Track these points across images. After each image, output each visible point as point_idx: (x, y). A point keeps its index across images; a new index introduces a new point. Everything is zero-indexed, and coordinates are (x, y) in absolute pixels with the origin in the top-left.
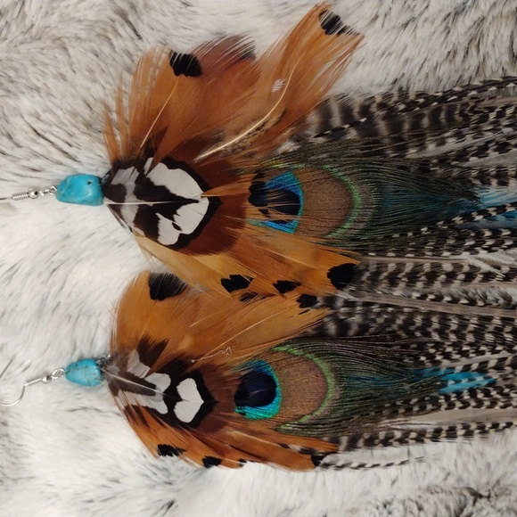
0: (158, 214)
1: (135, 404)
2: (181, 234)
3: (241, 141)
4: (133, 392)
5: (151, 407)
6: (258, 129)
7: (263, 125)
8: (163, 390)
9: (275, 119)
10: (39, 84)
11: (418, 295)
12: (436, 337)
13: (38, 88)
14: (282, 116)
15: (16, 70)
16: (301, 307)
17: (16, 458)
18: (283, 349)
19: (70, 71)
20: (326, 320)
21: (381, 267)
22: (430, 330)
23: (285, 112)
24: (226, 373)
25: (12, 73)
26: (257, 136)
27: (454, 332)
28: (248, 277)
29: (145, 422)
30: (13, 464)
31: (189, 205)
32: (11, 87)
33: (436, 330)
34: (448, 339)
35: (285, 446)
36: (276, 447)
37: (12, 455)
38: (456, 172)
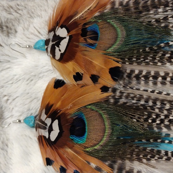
0: (56, 46)
1: (41, 135)
2: (61, 54)
3: (82, 14)
4: (41, 128)
5: (45, 136)
6: (88, 10)
7: (90, 8)
8: (49, 126)
9: (94, 6)
10: (40, 14)
11: (151, 90)
12: (157, 111)
13: (39, 15)
14: (97, 4)
15: (34, 10)
16: (102, 92)
17: (8, 163)
18: (89, 107)
19: (47, 8)
20: (110, 97)
21: (132, 71)
22: (155, 107)
23: (98, 3)
24: (68, 117)
25: (33, 10)
26: (88, 12)
27: (166, 110)
28: (81, 73)
29: (43, 145)
30: (5, 165)
31: (64, 40)
32: (32, 15)
33: (158, 108)
34: (163, 113)
35: (89, 163)
36: (86, 163)
37: (6, 160)
38: (163, 25)
